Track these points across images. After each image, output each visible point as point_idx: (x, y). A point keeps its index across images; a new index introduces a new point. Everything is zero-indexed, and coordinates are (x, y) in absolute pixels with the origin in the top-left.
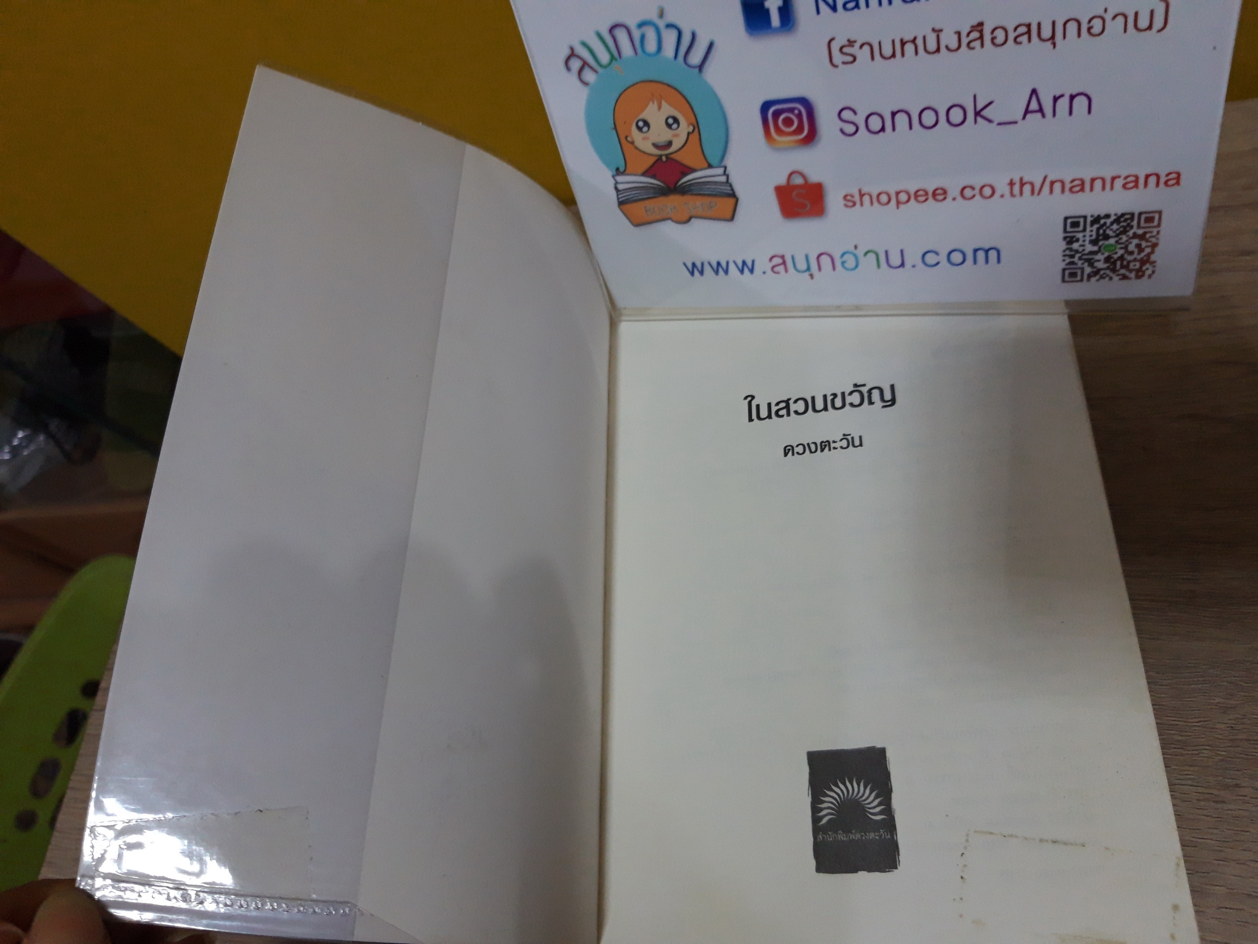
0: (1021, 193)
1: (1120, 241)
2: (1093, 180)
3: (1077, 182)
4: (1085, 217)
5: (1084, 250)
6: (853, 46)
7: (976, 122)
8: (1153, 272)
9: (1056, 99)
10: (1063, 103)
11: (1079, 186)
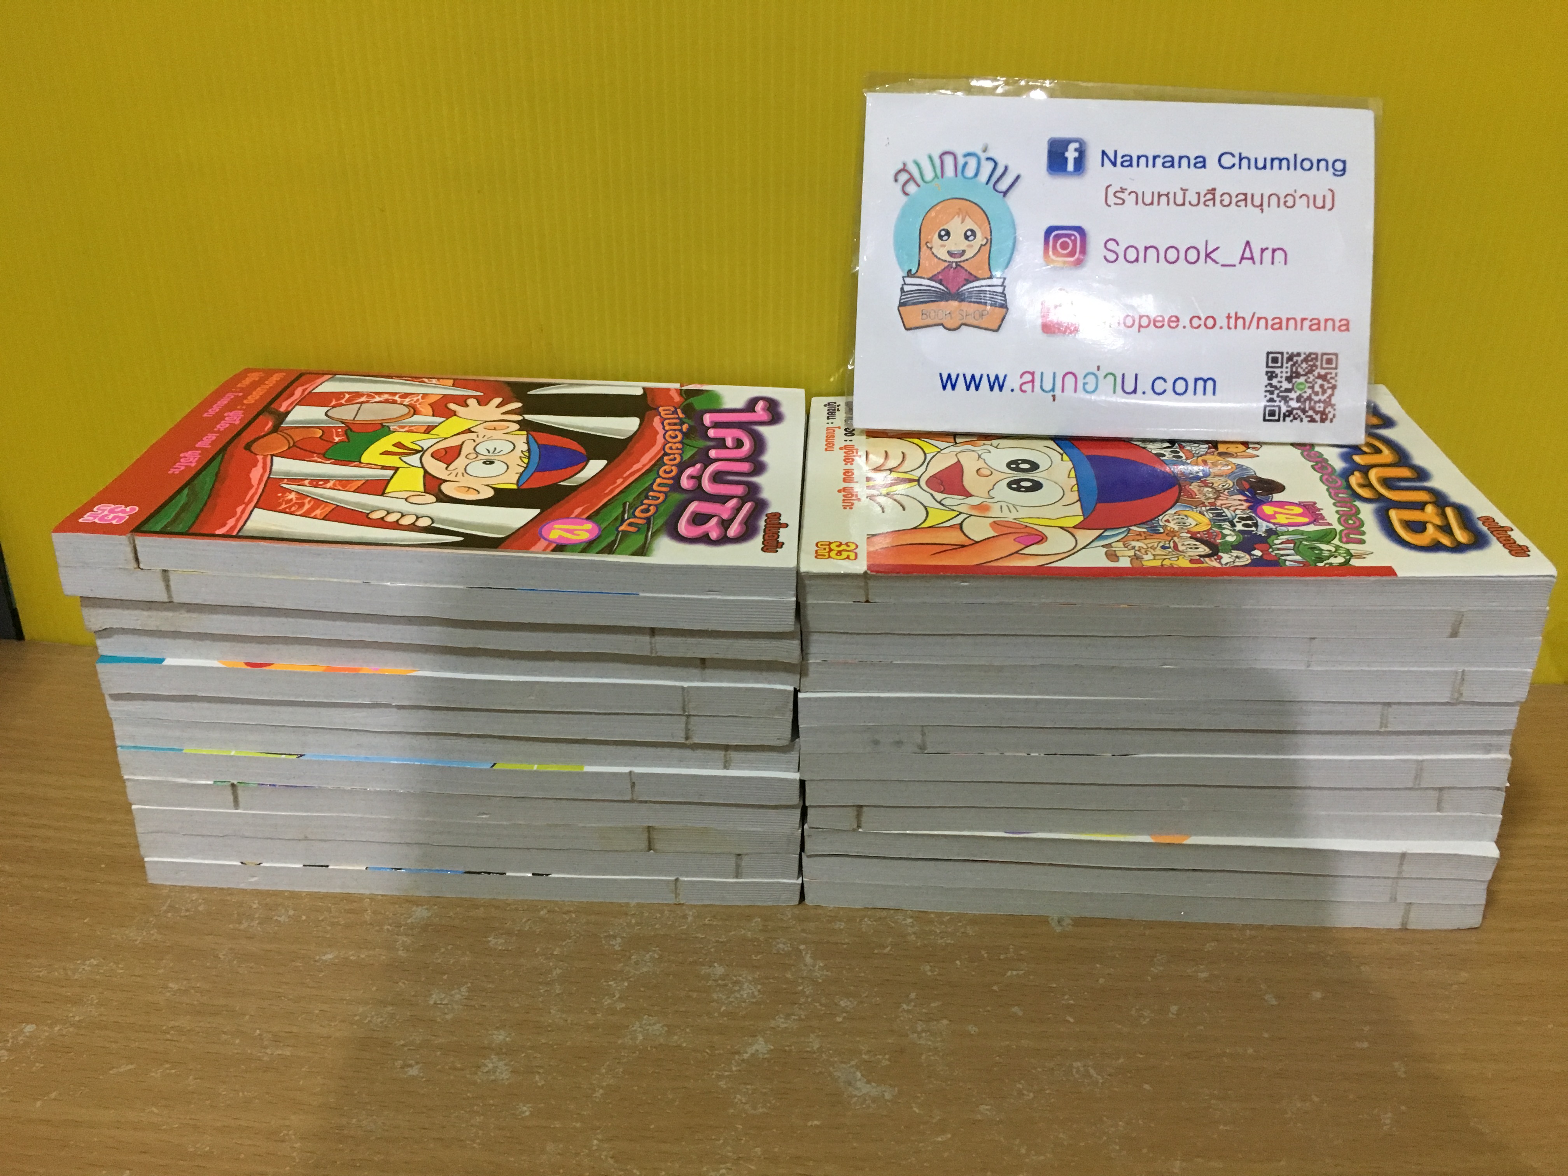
0: (1236, 327)
1: (1309, 380)
2: (1288, 320)
3: (1277, 321)
4: (1282, 353)
5: (1281, 387)
6: (1123, 192)
7: (1206, 262)
8: (1334, 416)
9: (1263, 250)
10: (1268, 255)
11: (1278, 324)
